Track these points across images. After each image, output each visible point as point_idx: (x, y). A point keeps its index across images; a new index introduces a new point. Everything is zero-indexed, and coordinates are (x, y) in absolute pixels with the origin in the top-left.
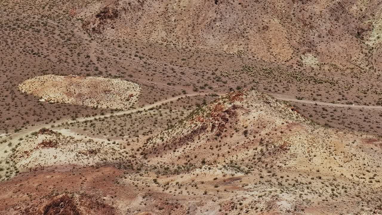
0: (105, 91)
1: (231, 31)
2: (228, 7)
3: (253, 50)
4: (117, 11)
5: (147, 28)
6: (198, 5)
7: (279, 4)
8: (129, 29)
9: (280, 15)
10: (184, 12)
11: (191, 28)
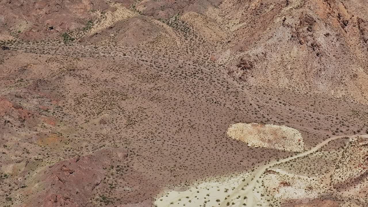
0: (283, 138)
1: (333, 79)
2: (327, 59)
3: (352, 95)
4: (251, 63)
5: (274, 75)
6: (304, 56)
7: (360, 55)
8: (262, 77)
9: (362, 65)
10: (295, 62)
11: (304, 75)
